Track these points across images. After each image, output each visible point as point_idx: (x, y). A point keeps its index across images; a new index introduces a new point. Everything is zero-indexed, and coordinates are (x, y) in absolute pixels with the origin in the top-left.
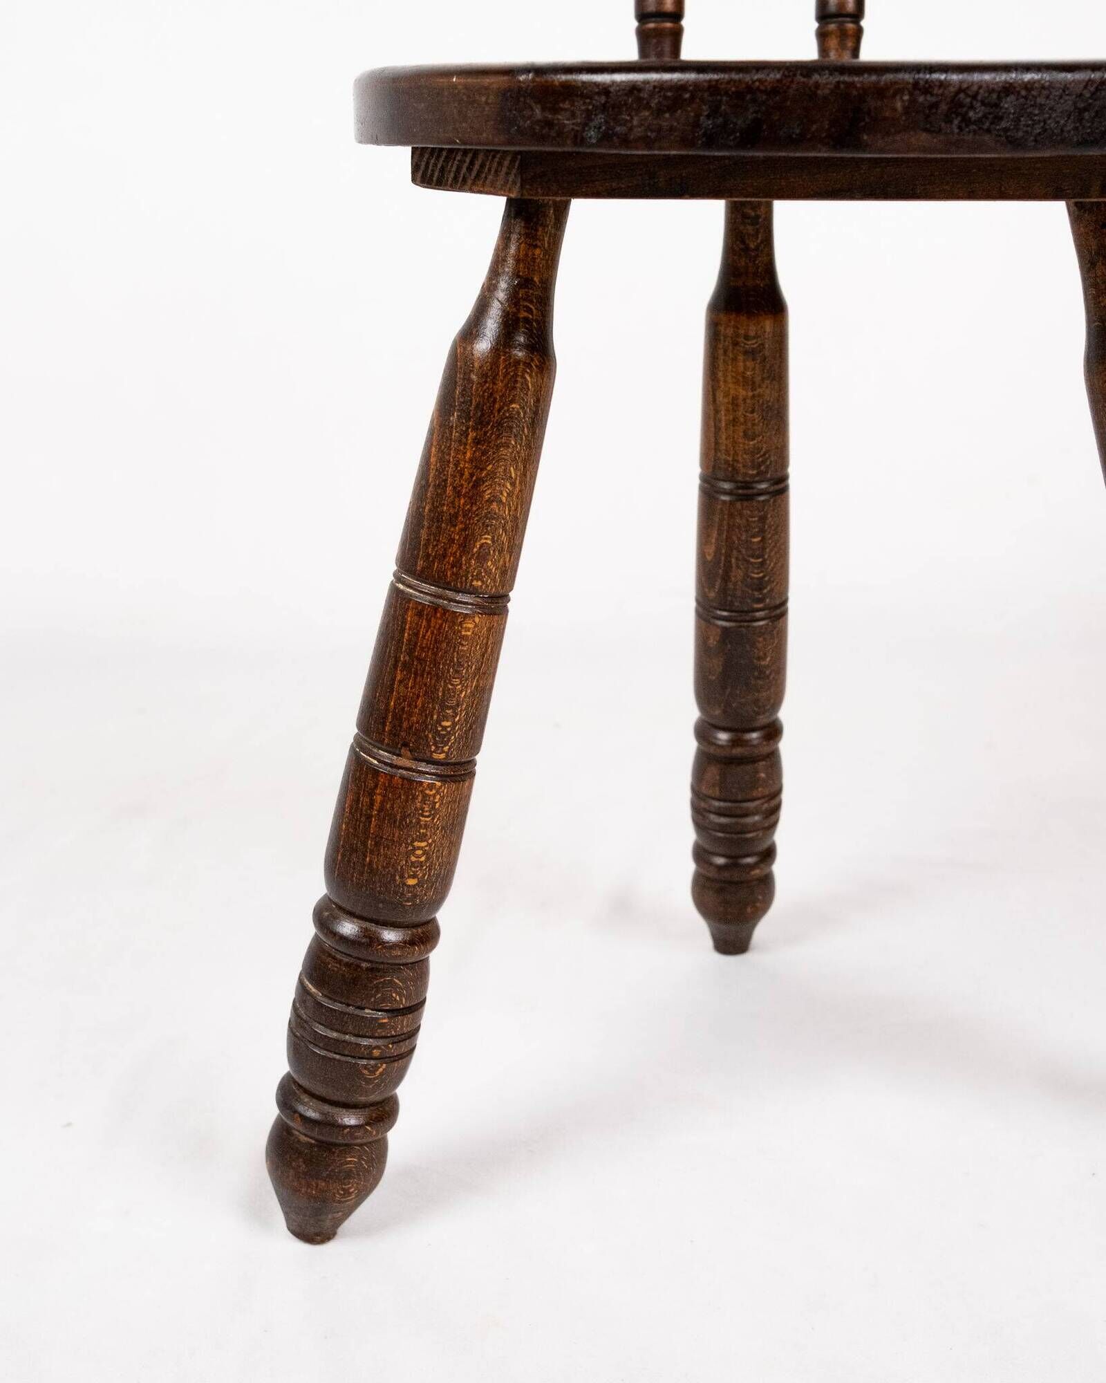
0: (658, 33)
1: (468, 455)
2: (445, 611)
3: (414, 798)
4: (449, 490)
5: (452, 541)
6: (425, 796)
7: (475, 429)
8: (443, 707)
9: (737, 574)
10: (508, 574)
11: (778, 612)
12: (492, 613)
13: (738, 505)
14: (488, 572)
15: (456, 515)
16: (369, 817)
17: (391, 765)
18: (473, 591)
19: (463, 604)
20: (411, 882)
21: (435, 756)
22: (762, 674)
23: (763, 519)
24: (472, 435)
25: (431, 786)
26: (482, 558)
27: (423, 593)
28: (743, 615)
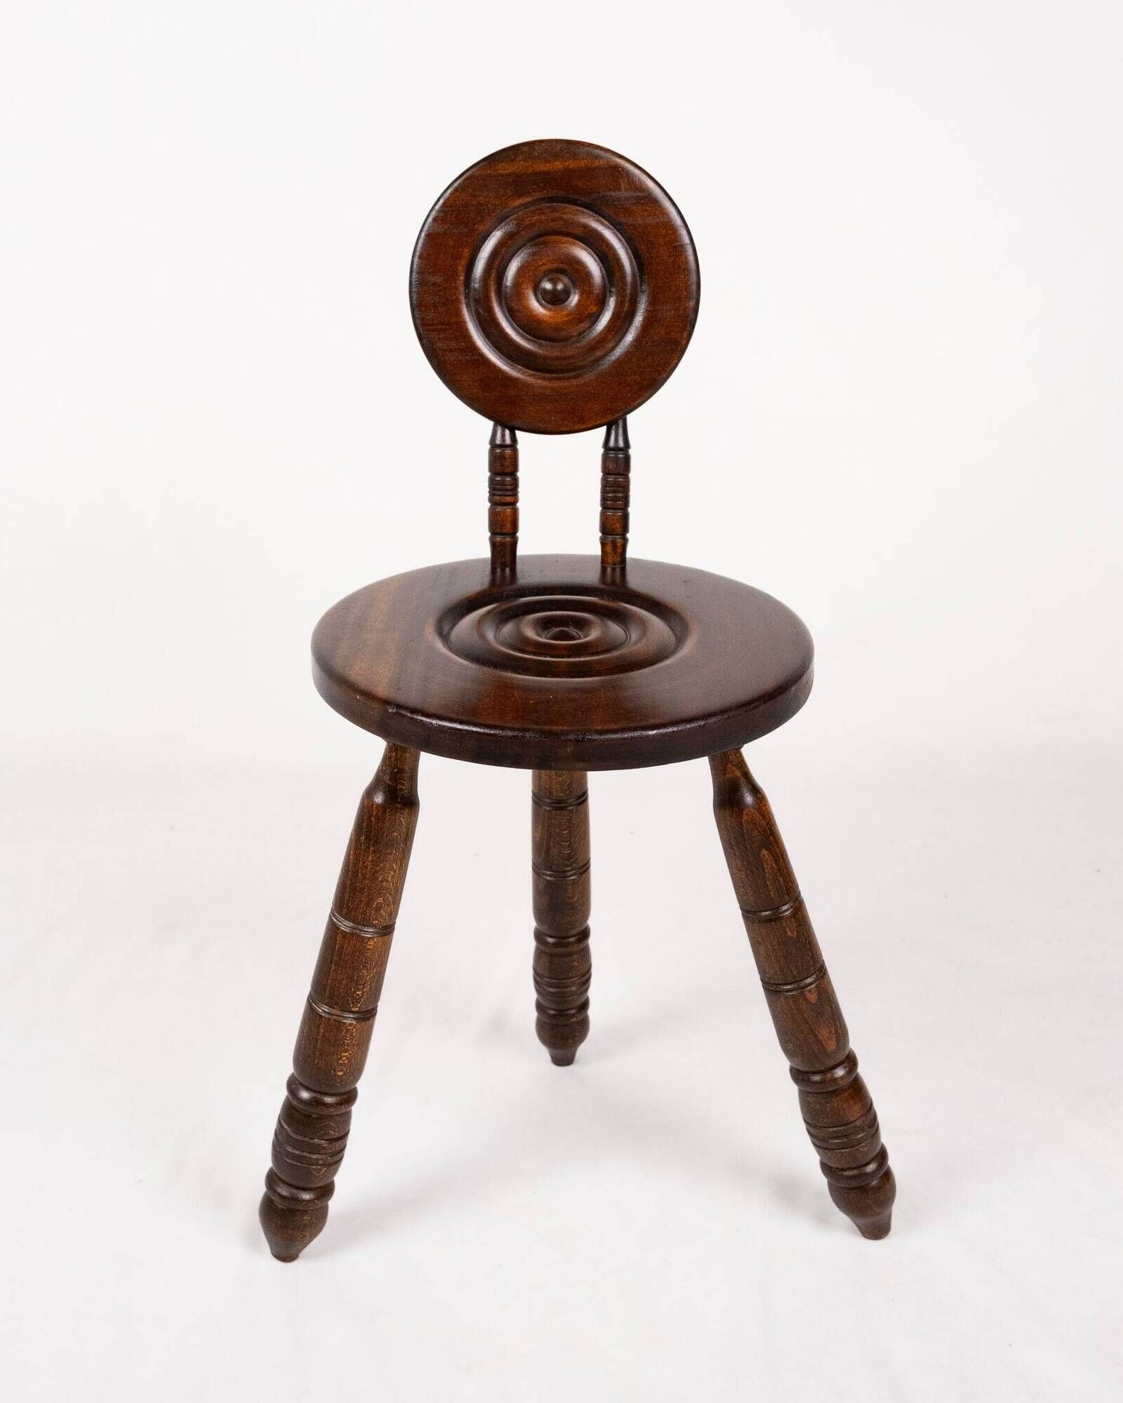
1: (370, 858)
2: (358, 936)
3: (341, 1031)
4: (360, 875)
5: (362, 901)
6: (347, 1031)
7: (374, 846)
8: (357, 984)
9: (554, 851)
10: (393, 914)
11: (584, 868)
12: (384, 935)
13: (554, 812)
14: (382, 916)
15: (364, 888)
16: (317, 1040)
17: (329, 1013)
18: (374, 926)
19: (369, 932)
20: (340, 1074)
21: (353, 1009)
22: (573, 908)
23: (570, 821)
24: (372, 848)
25: (351, 1025)
26: (378, 909)
27: (345, 926)
28: (561, 874)
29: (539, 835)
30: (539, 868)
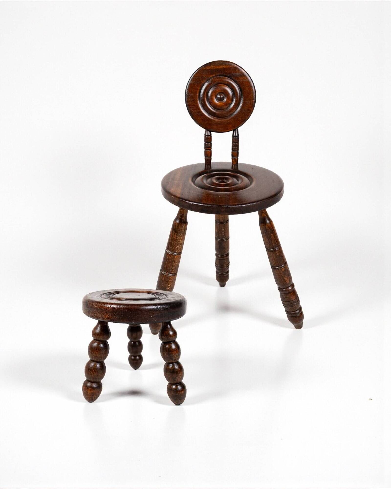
0: (208, 159)
1: (175, 236)
2: (173, 255)
3: (169, 278)
4: (173, 240)
5: (173, 246)
6: (170, 278)
7: (176, 233)
8: (172, 267)
9: (220, 234)
10: (181, 250)
11: (228, 238)
12: (179, 255)
13: (220, 225)
14: (178, 250)
15: (174, 243)
16: (163, 280)
17: (166, 274)
18: (176, 252)
19: (175, 254)
20: (168, 289)
21: (171, 273)
22: (225, 248)
23: (224, 227)
24: (176, 234)
25: (171, 277)
26: (177, 248)
27: (169, 252)
28: (222, 240)
29: (217, 230)
30: (216, 238)
